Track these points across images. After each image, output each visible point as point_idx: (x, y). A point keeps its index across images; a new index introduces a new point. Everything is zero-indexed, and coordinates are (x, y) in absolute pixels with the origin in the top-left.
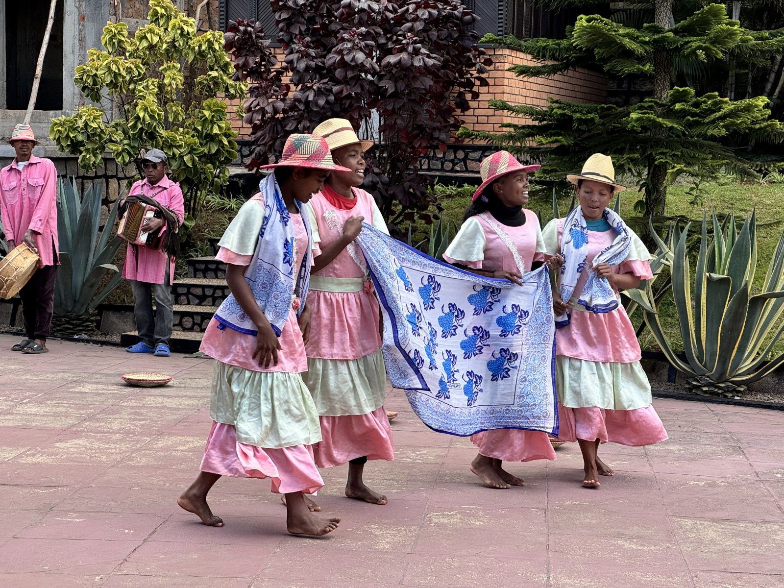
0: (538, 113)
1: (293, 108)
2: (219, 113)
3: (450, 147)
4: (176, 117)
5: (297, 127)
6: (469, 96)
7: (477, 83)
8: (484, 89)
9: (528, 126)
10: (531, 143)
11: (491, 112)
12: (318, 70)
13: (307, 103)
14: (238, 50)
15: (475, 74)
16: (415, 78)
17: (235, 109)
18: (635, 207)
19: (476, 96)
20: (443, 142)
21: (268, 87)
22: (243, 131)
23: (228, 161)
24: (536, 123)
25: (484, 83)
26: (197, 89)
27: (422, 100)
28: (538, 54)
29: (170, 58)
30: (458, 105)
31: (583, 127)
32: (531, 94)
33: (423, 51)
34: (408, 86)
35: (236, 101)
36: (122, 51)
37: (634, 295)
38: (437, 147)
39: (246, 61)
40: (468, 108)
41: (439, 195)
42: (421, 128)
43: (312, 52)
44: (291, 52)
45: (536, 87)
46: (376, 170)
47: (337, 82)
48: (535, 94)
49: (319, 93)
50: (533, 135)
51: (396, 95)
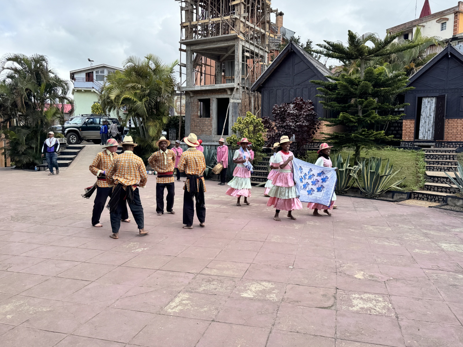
0: (331, 135)
1: (276, 134)
2: (261, 135)
3: (310, 142)
4: (251, 136)
5: (277, 139)
6: (315, 131)
7: (317, 128)
8: (318, 130)
9: (328, 138)
10: (329, 141)
11: (320, 135)
12: (282, 126)
13: (280, 134)
14: (265, 123)
15: (316, 126)
16: (303, 128)
17: (264, 134)
18: (353, 155)
19: (317, 131)
20: (309, 141)
21: (271, 130)
22: (265, 139)
23: (262, 146)
24: (330, 137)
25: (318, 128)
26: (256, 131)
27: (305, 132)
28: (331, 122)
29: (251, 124)
30: (312, 133)
31: (341, 138)
32: (329, 130)
33: (305, 122)
34: (301, 129)
35: (264, 133)
36: (240, 123)
37: (353, 175)
38: (307, 142)
39: (266, 125)
40: (315, 134)
41: (308, 153)
42: (304, 138)
43: (280, 123)
44: (276, 123)
45: (330, 129)
46: (294, 148)
47: (286, 129)
48: (330, 131)
49: (282, 132)
50: (329, 139)
51: (299, 131)
